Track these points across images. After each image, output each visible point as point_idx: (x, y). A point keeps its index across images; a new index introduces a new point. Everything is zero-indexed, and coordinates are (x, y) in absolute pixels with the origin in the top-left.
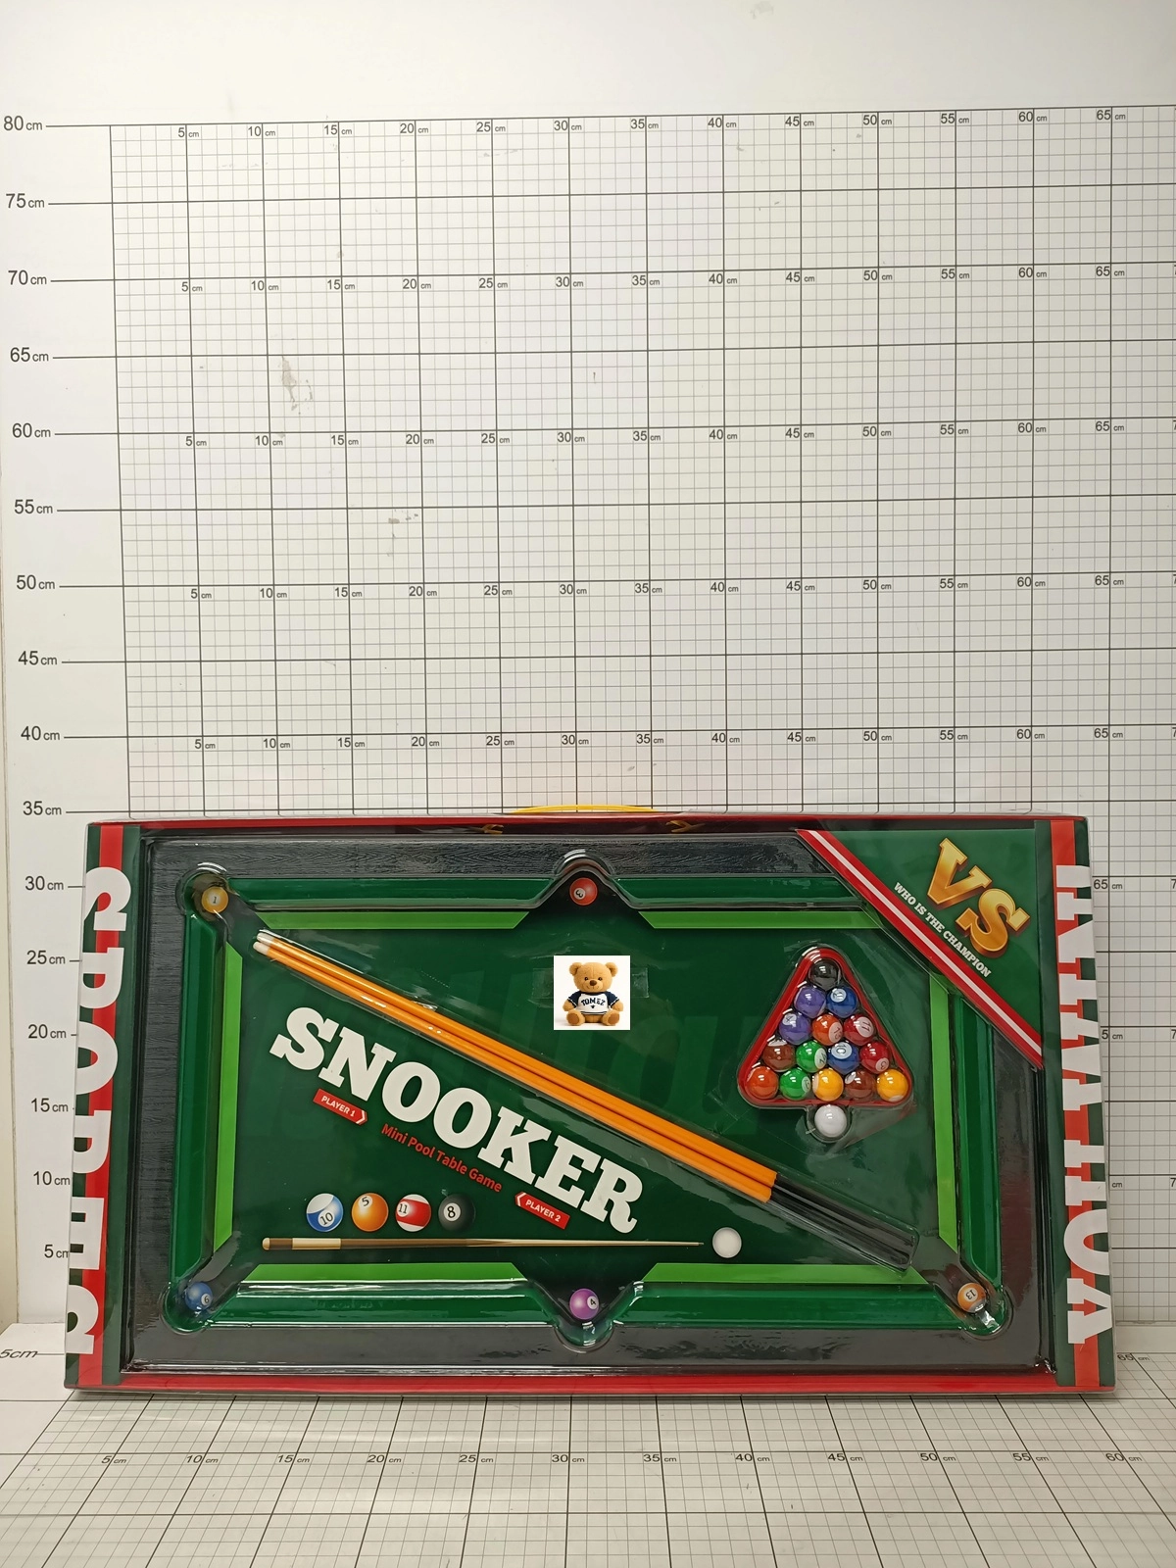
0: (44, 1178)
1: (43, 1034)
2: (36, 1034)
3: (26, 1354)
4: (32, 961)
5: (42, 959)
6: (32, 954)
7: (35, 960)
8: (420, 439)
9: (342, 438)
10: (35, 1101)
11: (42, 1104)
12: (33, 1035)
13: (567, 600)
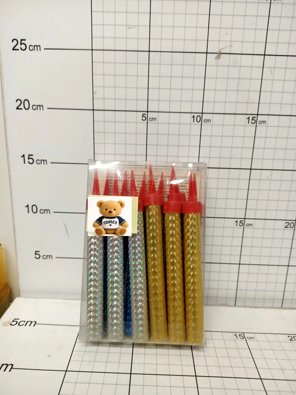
0: (32, 209)
1: (27, 107)
2: (22, 106)
3: (29, 323)
4: (15, 48)
5: (23, 47)
6: (15, 42)
7: (18, 47)
10: (23, 156)
11: (29, 158)
12: (19, 108)
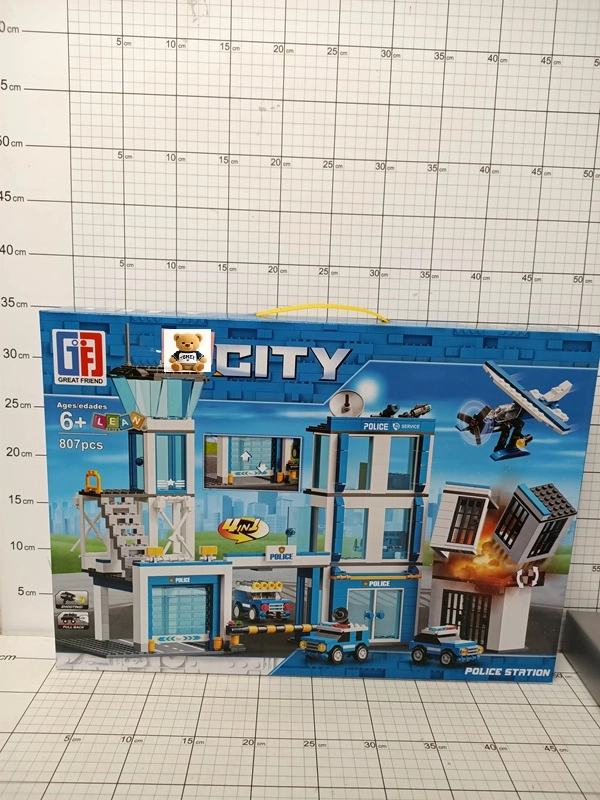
0: (17, 545)
1: (17, 454)
2: (12, 453)
3: (9, 657)
4: (8, 406)
5: (15, 405)
6: (8, 401)
7: (11, 405)
8: (284, 49)
9: (228, 45)
10: (11, 497)
11: (16, 499)
13: (381, 173)
